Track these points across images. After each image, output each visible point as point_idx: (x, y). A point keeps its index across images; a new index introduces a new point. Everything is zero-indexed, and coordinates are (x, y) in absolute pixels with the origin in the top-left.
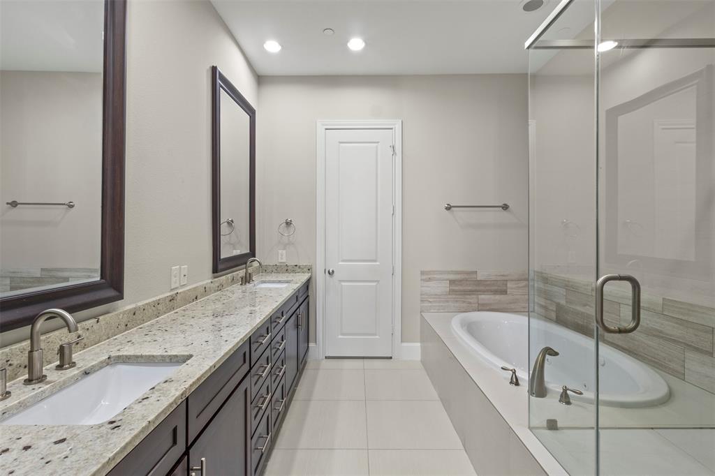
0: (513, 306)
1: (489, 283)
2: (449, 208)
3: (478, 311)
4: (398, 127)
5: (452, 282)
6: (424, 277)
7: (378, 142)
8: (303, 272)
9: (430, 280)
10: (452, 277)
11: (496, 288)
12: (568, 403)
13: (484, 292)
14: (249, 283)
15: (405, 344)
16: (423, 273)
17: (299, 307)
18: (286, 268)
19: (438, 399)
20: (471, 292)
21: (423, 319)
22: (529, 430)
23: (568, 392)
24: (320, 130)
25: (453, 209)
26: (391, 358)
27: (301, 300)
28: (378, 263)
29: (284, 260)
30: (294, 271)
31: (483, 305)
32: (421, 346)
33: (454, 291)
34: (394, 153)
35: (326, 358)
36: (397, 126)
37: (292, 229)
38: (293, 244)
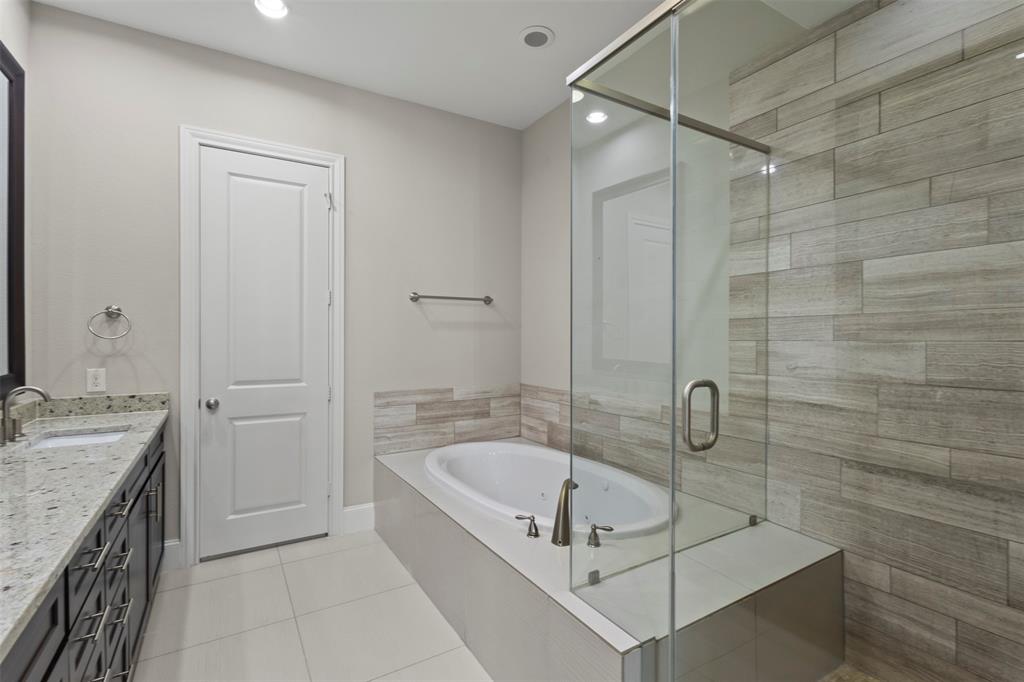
0: (497, 432)
1: (467, 403)
2: (415, 299)
3: (455, 443)
4: (339, 165)
5: (420, 406)
6: (379, 402)
7: (303, 185)
8: (149, 409)
9: (388, 405)
10: (420, 398)
11: (477, 409)
12: (597, 545)
13: (462, 416)
14: (12, 440)
15: (349, 509)
16: (377, 396)
17: (149, 477)
18: (108, 403)
19: (412, 580)
20: (444, 419)
21: (379, 465)
22: (570, 593)
23: (598, 531)
24: (189, 144)
25: (421, 300)
26: (326, 535)
27: (152, 463)
28: (303, 384)
29: (102, 387)
30: (126, 408)
31: (460, 434)
32: (375, 507)
33: (423, 418)
34: (332, 207)
35: (201, 560)
36: (337, 165)
37: (121, 327)
38: (123, 355)
